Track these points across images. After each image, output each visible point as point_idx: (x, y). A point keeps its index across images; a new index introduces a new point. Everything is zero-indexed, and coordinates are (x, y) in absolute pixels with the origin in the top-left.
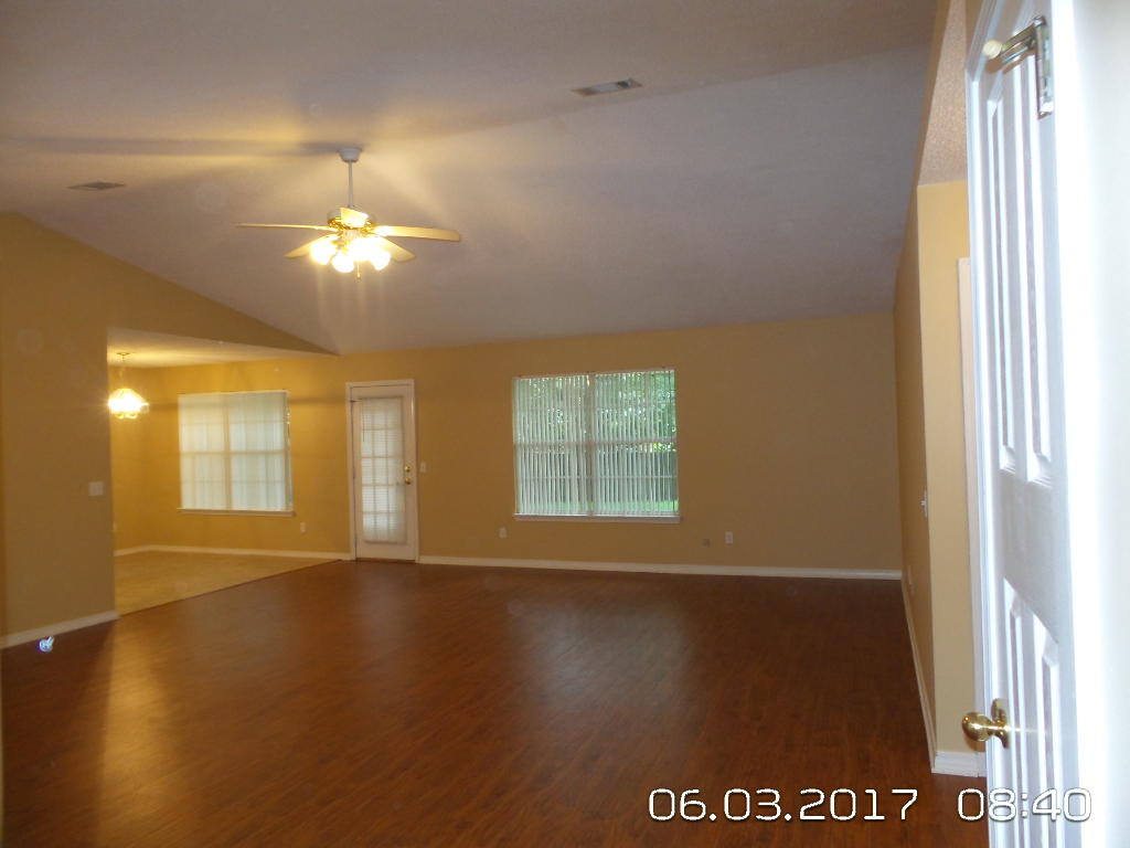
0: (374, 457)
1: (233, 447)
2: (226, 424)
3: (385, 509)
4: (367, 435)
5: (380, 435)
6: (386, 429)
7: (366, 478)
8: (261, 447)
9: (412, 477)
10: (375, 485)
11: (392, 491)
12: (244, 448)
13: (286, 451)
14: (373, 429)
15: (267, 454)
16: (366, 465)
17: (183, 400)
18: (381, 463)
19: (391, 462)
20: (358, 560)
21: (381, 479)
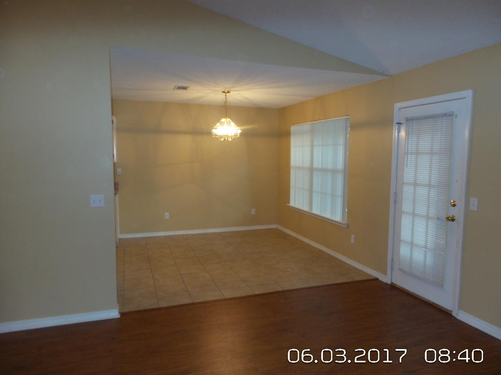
0: (416, 184)
1: (315, 166)
2: (312, 146)
3: (423, 243)
4: (411, 159)
5: (424, 160)
6: (432, 153)
7: (407, 206)
8: (330, 166)
9: (458, 213)
10: (414, 214)
11: (432, 224)
12: (320, 166)
13: (345, 170)
14: (417, 153)
15: (334, 171)
16: (408, 191)
17: (293, 129)
18: (422, 192)
19: (433, 192)
20: (393, 287)
21: (421, 209)
